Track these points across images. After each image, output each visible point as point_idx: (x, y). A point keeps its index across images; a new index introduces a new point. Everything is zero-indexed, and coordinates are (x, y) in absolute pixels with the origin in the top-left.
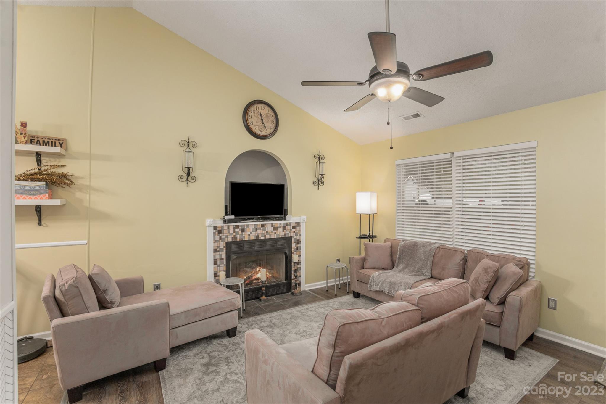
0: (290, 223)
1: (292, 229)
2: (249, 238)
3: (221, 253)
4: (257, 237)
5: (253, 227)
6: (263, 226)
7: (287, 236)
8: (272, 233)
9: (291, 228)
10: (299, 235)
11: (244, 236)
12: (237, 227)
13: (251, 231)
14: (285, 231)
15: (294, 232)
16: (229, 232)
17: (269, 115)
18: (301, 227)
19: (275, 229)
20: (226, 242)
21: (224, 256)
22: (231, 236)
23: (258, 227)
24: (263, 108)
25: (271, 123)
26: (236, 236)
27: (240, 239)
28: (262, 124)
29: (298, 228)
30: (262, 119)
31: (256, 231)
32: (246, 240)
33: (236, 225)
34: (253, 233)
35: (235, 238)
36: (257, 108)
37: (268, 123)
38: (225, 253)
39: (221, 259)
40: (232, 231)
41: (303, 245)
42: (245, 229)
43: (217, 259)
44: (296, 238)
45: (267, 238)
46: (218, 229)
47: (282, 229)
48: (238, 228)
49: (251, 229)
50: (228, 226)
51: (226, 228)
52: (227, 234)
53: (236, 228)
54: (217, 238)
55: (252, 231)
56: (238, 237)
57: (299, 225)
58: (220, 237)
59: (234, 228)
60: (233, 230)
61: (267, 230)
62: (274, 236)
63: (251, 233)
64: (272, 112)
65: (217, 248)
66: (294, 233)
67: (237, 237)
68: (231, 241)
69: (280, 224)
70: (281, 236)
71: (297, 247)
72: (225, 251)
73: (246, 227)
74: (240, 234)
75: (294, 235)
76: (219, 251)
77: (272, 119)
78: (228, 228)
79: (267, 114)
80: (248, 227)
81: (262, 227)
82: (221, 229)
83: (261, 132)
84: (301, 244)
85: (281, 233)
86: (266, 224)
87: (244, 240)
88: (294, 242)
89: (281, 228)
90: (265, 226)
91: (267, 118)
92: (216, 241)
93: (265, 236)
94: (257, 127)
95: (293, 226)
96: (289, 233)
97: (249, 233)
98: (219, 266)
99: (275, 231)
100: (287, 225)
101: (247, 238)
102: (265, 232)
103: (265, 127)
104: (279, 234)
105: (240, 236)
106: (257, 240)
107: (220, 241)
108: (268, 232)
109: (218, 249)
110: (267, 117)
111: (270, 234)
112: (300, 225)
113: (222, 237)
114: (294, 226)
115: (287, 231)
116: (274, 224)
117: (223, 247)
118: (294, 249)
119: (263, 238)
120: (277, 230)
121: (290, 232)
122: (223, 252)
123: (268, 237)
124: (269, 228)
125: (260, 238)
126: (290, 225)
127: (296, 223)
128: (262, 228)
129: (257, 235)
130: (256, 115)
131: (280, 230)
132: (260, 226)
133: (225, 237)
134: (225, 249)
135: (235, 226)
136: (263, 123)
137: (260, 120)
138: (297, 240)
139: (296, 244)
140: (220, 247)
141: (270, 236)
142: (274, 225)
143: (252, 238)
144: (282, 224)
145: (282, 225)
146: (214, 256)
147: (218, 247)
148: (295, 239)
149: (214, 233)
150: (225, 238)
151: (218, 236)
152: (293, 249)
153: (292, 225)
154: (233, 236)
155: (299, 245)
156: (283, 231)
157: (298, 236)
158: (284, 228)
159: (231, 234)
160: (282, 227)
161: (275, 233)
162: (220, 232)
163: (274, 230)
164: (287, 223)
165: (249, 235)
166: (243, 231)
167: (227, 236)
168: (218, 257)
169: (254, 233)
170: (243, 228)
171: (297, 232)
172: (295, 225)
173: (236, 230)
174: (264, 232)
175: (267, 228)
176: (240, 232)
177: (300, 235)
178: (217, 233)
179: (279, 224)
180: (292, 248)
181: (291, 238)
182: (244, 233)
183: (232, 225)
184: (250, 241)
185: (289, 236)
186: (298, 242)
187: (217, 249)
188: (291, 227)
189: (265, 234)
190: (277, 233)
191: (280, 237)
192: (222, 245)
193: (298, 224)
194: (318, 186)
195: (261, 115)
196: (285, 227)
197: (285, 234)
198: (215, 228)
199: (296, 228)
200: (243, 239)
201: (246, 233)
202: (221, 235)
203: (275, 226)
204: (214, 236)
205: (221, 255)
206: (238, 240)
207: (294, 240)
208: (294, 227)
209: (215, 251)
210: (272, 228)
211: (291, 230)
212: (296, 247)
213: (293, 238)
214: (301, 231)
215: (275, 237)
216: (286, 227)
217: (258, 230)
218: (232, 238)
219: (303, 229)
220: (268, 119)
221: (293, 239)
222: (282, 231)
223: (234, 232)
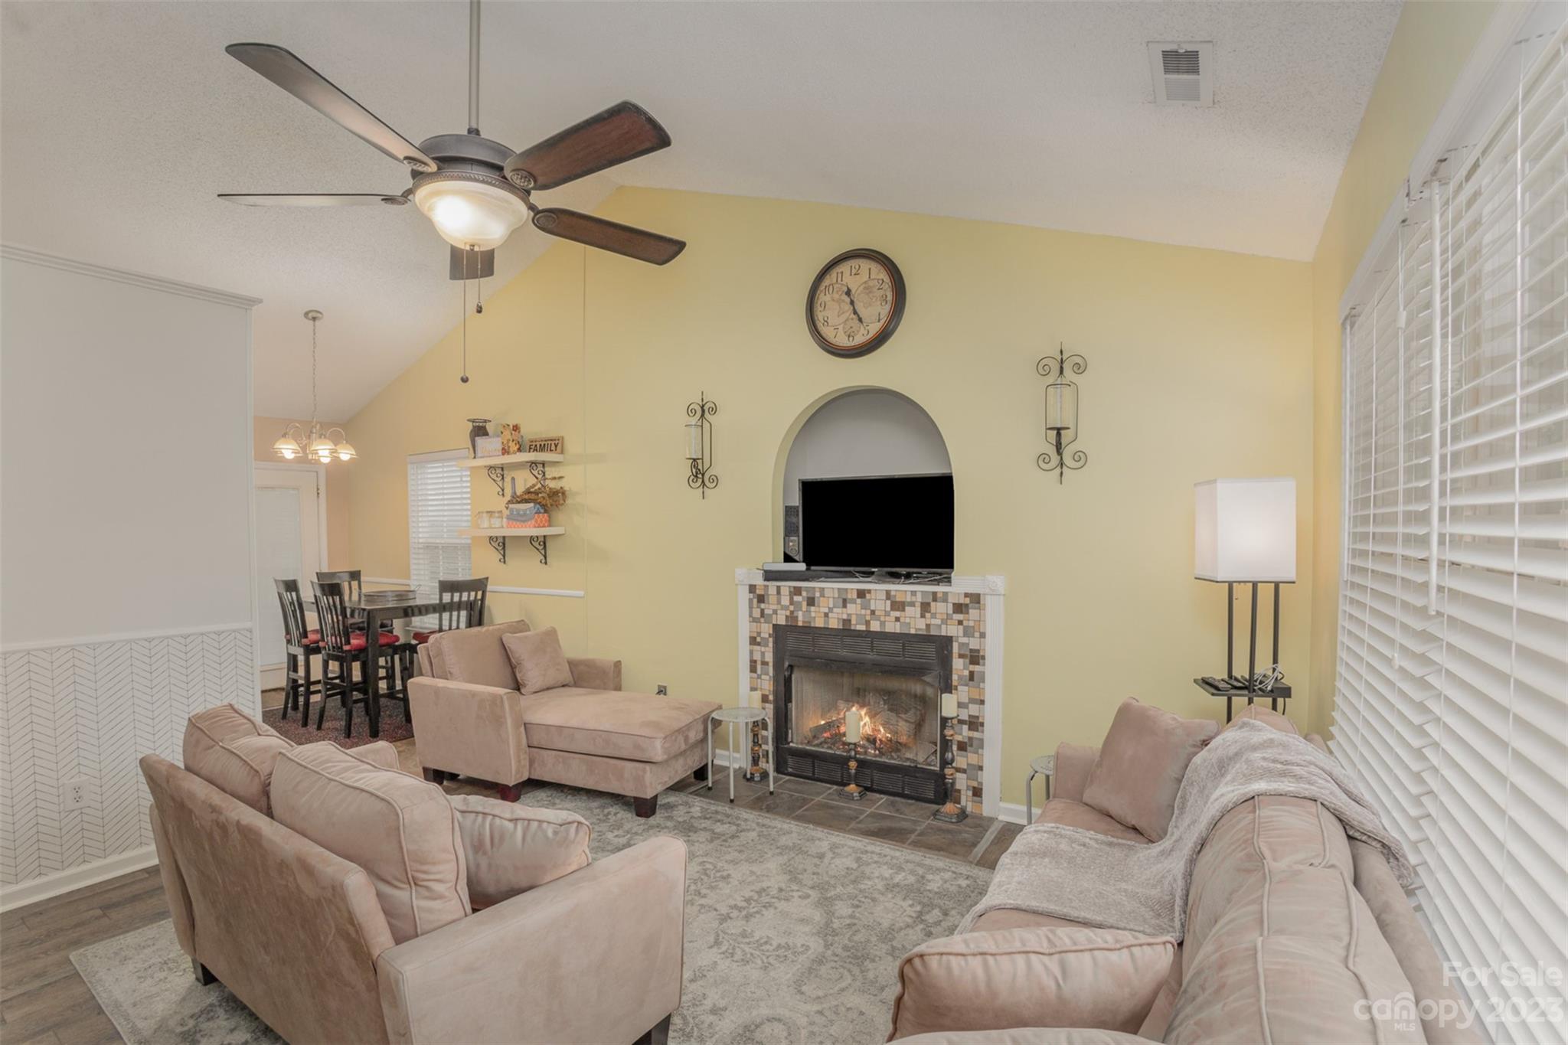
0: (945, 594)
1: (954, 613)
2: (826, 622)
3: (763, 649)
4: (847, 622)
5: (836, 596)
6: (861, 594)
7: (933, 633)
8: (887, 618)
9: (950, 611)
10: (977, 634)
11: (813, 614)
12: (797, 591)
13: (831, 606)
14: (928, 615)
15: (960, 623)
16: (779, 602)
17: (871, 283)
18: (984, 609)
19: (898, 606)
20: (774, 625)
21: (769, 657)
22: (783, 612)
23: (849, 596)
24: (854, 271)
25: (879, 303)
26: (795, 614)
27: (803, 622)
28: (852, 316)
29: (973, 613)
30: (852, 303)
31: (845, 606)
32: (817, 625)
33: (794, 587)
34: (835, 610)
35: (792, 617)
36: (840, 275)
37: (870, 305)
38: (771, 650)
39: (764, 663)
40: (785, 601)
41: (993, 669)
42: (816, 600)
43: (755, 661)
44: (968, 644)
45: (872, 629)
46: (758, 592)
47: (918, 610)
48: (800, 594)
49: (831, 600)
50: (778, 588)
51: (772, 590)
52: (775, 607)
53: (795, 595)
54: (757, 613)
55: (834, 607)
56: (800, 615)
57: (979, 602)
58: (762, 611)
59: (790, 592)
60: (788, 598)
61: (872, 608)
62: (892, 627)
63: (831, 610)
64: (883, 270)
65: (755, 635)
66: (961, 627)
67: (797, 617)
68: (784, 623)
69: (914, 593)
70: (916, 629)
71: (972, 674)
72: (771, 645)
73: (817, 594)
74: (804, 609)
75: (961, 633)
76: (759, 644)
77: (881, 292)
78: (779, 592)
79: (865, 282)
80: (822, 595)
81: (858, 597)
82: (763, 593)
83: (851, 339)
84: (984, 665)
85: (914, 622)
86: (869, 591)
87: (812, 625)
88: (961, 656)
89: (914, 606)
90: (868, 596)
91: (868, 294)
92: (754, 620)
93: (868, 623)
94: (841, 327)
95: (954, 604)
96: (942, 623)
97: (826, 610)
98: (759, 677)
99: (897, 614)
100: (935, 599)
101: (819, 623)
102: (869, 612)
103: (860, 320)
104: (909, 624)
105: (803, 615)
106: (846, 632)
107: (762, 620)
108: (877, 613)
109: (758, 639)
110: (868, 289)
111: (882, 619)
112: (982, 602)
113: (766, 612)
114: (961, 604)
115: (934, 616)
116: (893, 593)
117: (767, 636)
118: (960, 678)
119: (862, 628)
120: (904, 610)
121: (944, 622)
122: (768, 646)
123: (875, 626)
124: (879, 604)
125: (853, 628)
126: (945, 600)
127: (966, 595)
128: (859, 601)
129: (845, 617)
130: (836, 296)
131: (914, 612)
132: (855, 596)
133: (770, 612)
134: (771, 640)
135: (792, 590)
136: (855, 312)
137: (848, 307)
138: (971, 650)
139: (968, 661)
140: (762, 635)
141: (883, 624)
142: (895, 596)
143: (834, 624)
144: (919, 595)
145: (919, 598)
146: (751, 652)
147: (759, 634)
148: (962, 645)
149: (751, 601)
150: (770, 616)
151: (758, 607)
152: (955, 677)
153: (952, 599)
154: (788, 613)
155: (976, 668)
156: (923, 616)
157: (973, 637)
158: (925, 607)
159: (785, 608)
160: (918, 605)
161: (897, 619)
162: (761, 599)
163: (893, 609)
164: (934, 594)
165: (826, 615)
166: (811, 602)
167: (775, 612)
168: (757, 657)
169: (839, 610)
170: (810, 595)
171: (971, 624)
172: (962, 601)
173: (797, 598)
174: (863, 612)
175: (872, 602)
176: (804, 604)
177: (983, 635)
178: (755, 601)
179: (909, 594)
180: (954, 672)
181: (948, 640)
182: (813, 609)
183: (786, 586)
184: (826, 632)
185: (944, 633)
186: (975, 658)
187: (755, 638)
188: (950, 606)
189: (868, 618)
190: (902, 620)
191: (913, 631)
192: (766, 630)
193: (976, 599)
194: (1058, 470)
195: (848, 293)
196: (928, 604)
197: (928, 626)
198: (752, 588)
199: (968, 613)
200: (810, 622)
201: (817, 609)
202: (763, 606)
203: (898, 599)
204: (751, 607)
205: (763, 654)
206: (800, 624)
207: (959, 649)
208: (959, 608)
209: (753, 641)
210: (888, 602)
211: (949, 617)
212: (966, 673)
213: (957, 641)
214: (984, 621)
215: (898, 631)
216: (933, 604)
217: (848, 605)
218: (787, 616)
219: (993, 617)
220: (871, 295)
221: (955, 646)
222: (918, 615)
223: (792, 602)
